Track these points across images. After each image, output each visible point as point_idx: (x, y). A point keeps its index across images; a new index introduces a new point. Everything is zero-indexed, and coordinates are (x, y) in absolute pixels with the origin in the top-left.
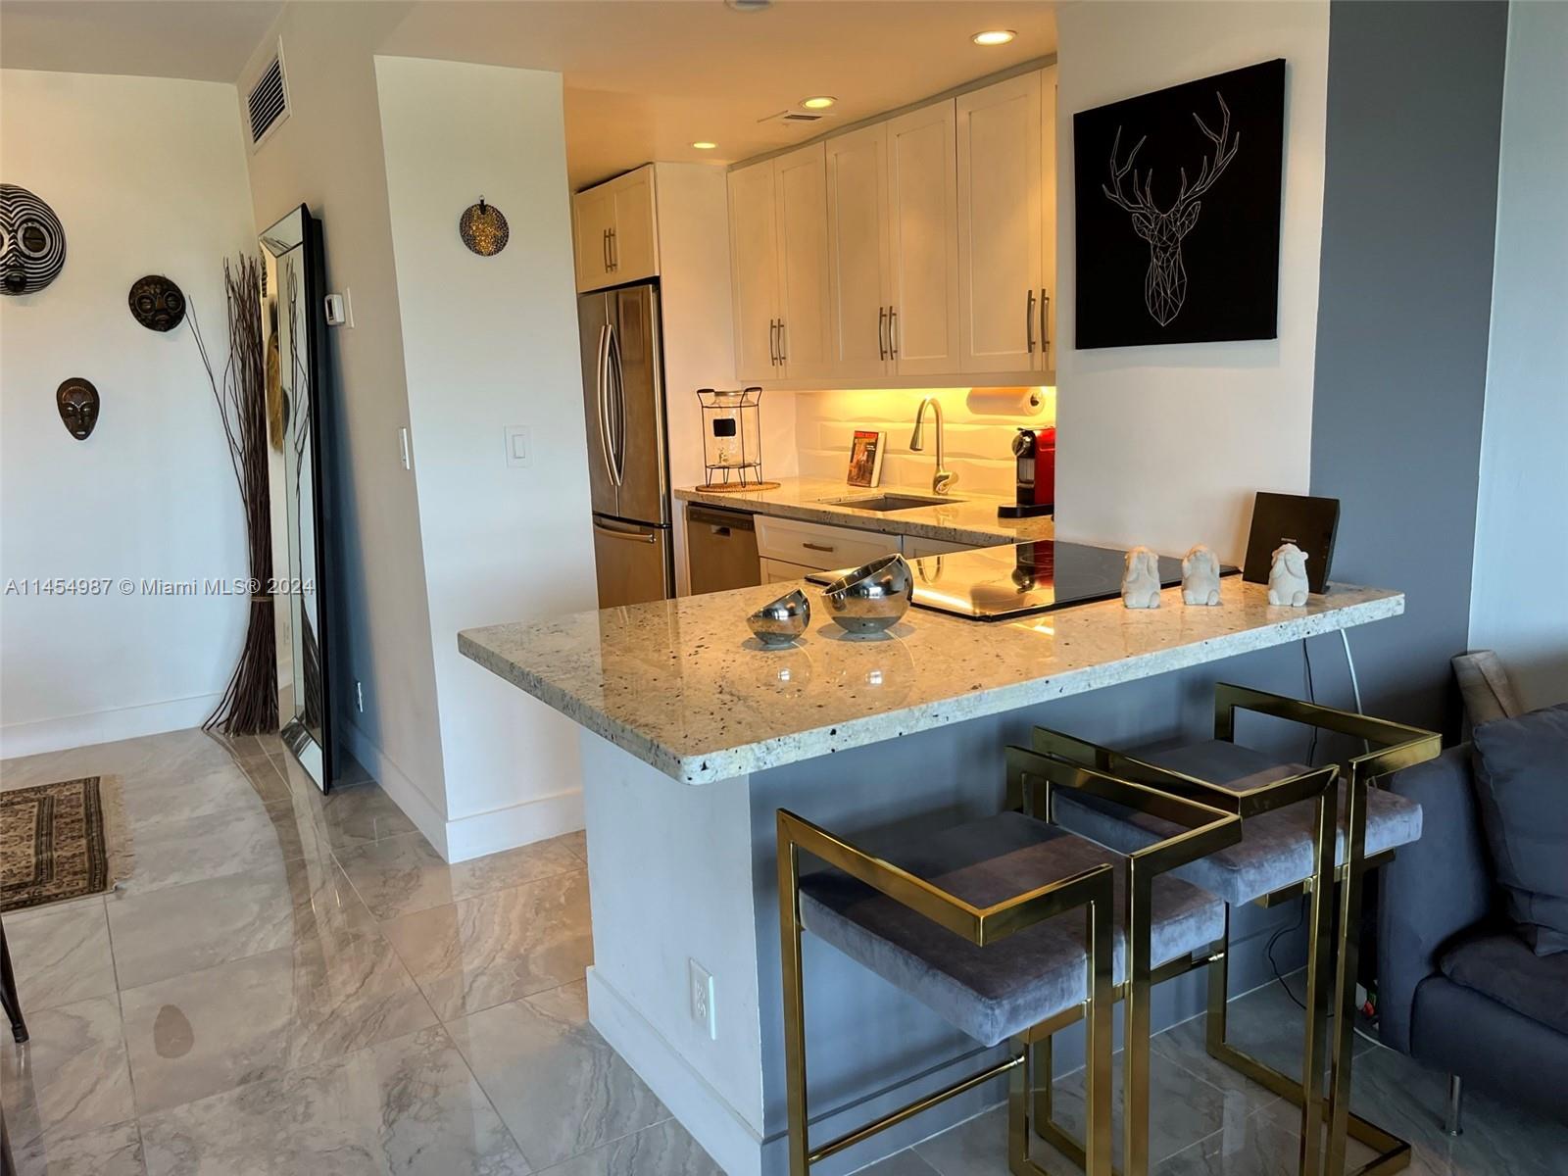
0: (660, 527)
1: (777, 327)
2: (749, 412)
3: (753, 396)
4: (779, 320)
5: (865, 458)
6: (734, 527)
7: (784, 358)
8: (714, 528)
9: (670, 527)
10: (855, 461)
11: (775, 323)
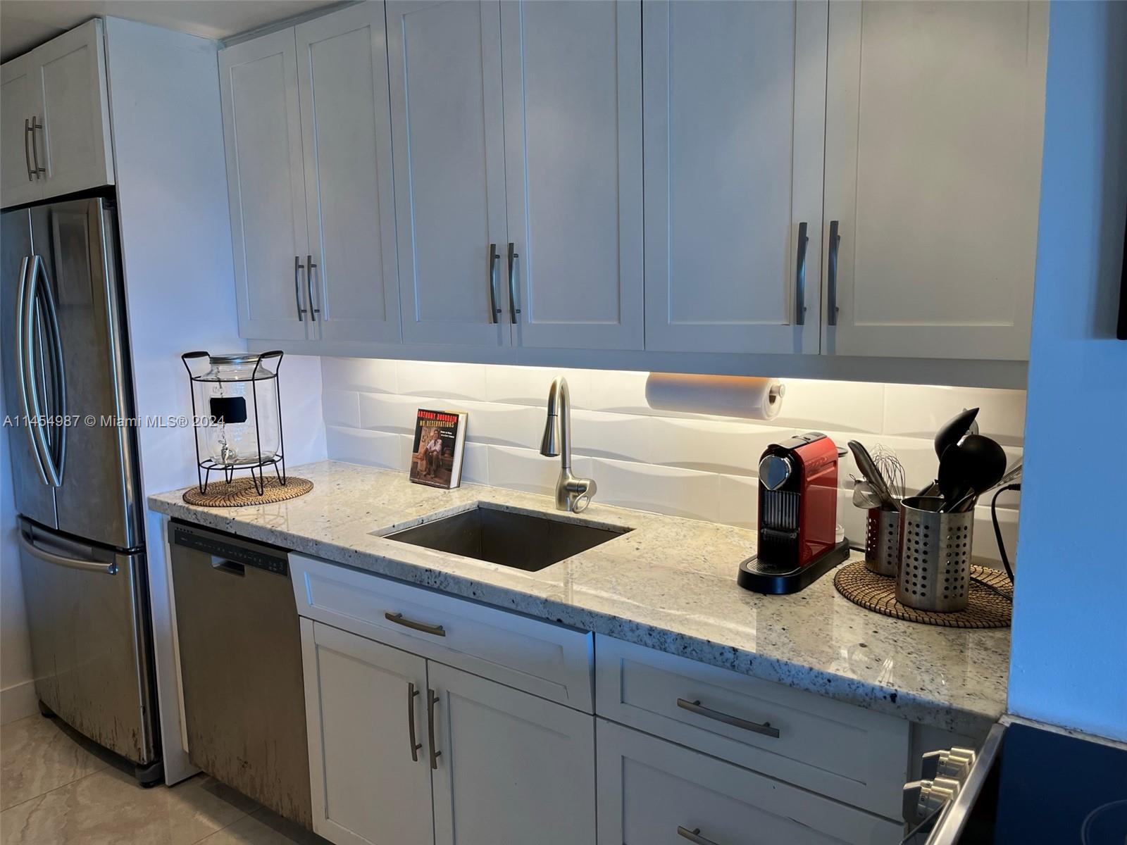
0: (126, 552)
1: (306, 267)
2: (265, 387)
3: (269, 364)
4: (309, 257)
5: (438, 447)
6: (249, 563)
7: (318, 311)
8: (216, 561)
9: (141, 551)
10: (421, 450)
11: (303, 262)
